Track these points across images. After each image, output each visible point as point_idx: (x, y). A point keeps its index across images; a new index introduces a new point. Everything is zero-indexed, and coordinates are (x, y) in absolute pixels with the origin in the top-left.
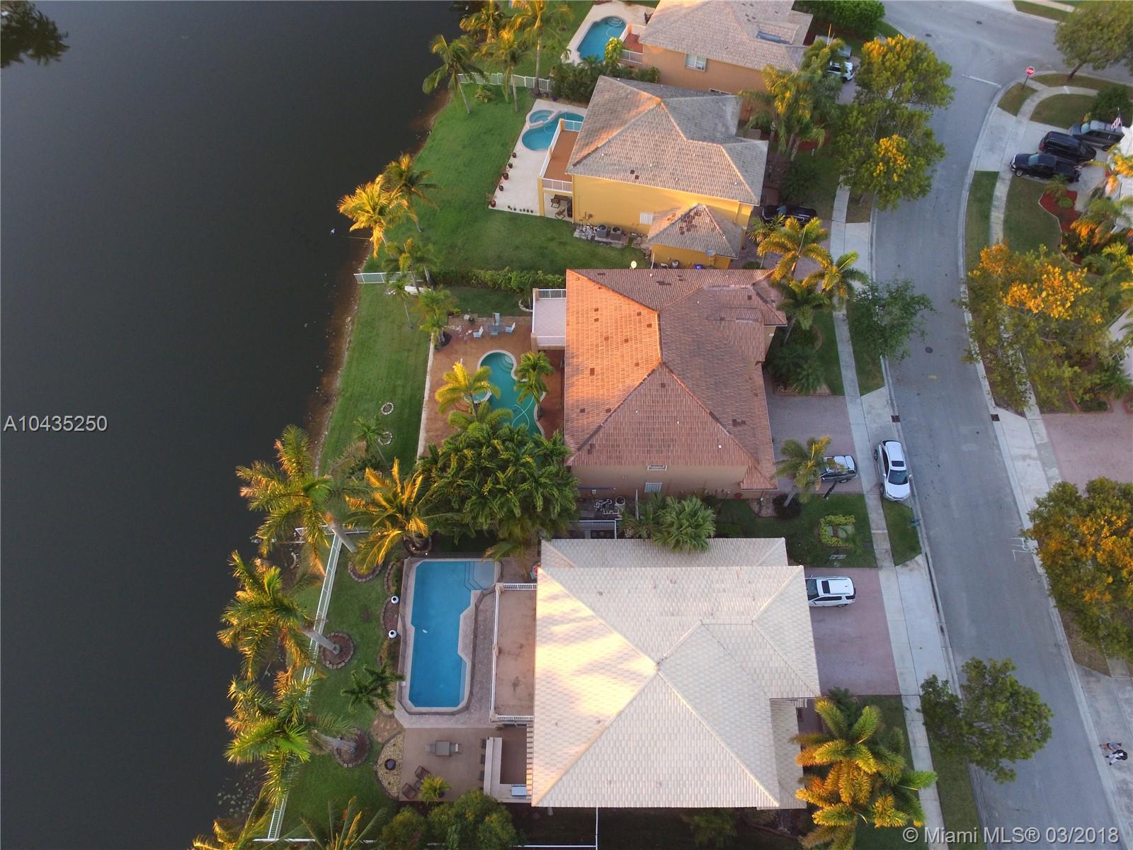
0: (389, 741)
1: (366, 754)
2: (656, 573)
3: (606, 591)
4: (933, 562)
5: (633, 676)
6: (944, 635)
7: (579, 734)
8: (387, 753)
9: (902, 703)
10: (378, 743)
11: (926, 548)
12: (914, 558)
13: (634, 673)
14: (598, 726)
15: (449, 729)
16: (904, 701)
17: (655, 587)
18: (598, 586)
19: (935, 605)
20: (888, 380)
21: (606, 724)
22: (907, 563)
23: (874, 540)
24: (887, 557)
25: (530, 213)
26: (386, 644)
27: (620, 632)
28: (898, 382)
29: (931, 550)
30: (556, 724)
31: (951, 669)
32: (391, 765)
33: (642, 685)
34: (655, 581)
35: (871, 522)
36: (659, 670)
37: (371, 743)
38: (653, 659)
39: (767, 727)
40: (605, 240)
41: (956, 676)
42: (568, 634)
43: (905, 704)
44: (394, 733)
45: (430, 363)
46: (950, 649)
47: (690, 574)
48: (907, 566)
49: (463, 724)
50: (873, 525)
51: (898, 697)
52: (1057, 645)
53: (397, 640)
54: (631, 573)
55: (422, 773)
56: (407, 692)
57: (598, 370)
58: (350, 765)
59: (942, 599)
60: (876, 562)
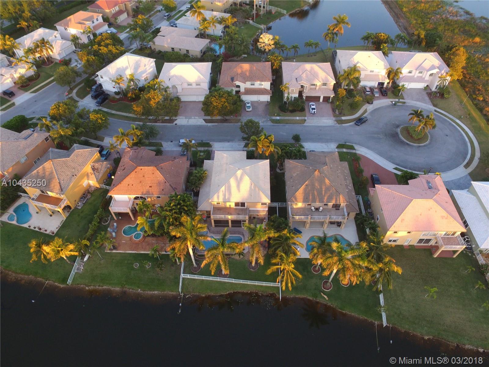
4: (212, 141)
5: (242, 176)
11: (208, 142)
12: (210, 144)
20: (160, 141)
23: (204, 150)
24: (209, 148)
25: (63, 222)
27: (230, 179)
28: (161, 139)
29: (209, 140)
33: (244, 173)
35: (199, 150)
38: (238, 170)
40: (86, 200)
45: (121, 252)
48: (212, 145)
52: (234, 125)
57: (150, 185)
60: (211, 150)
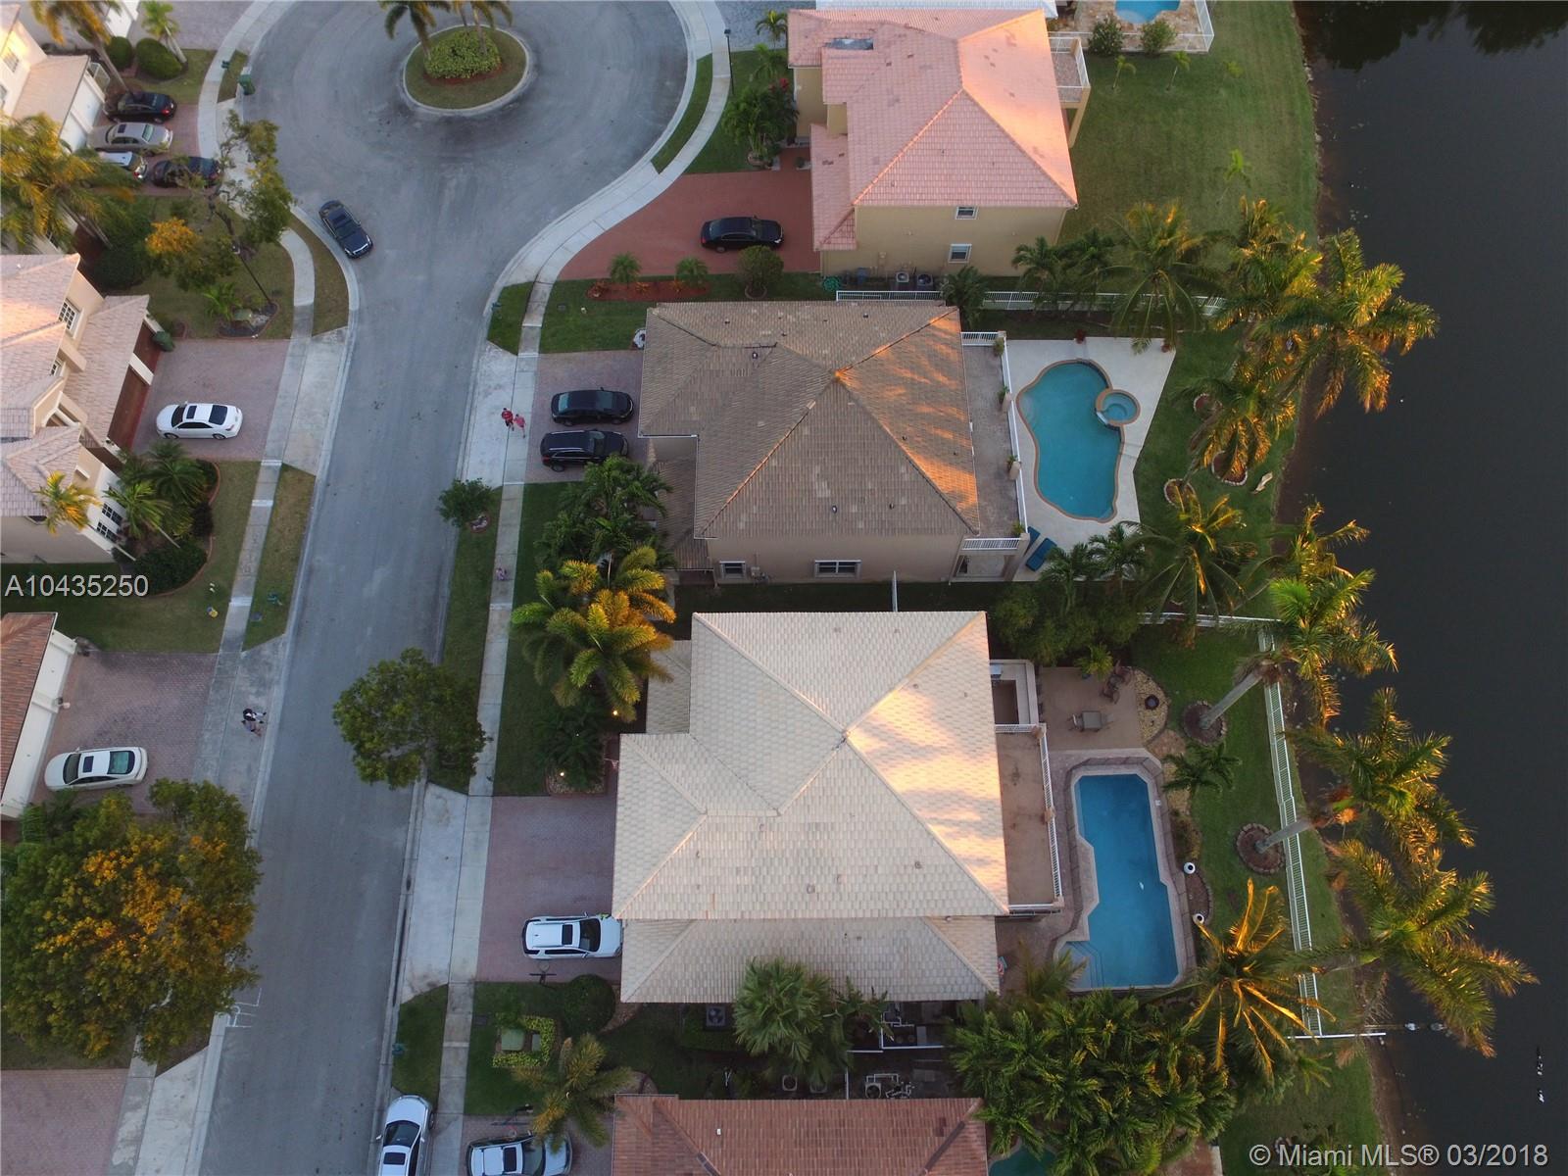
0: (1161, 732)
1: (1184, 715)
2: (834, 906)
3: (909, 870)
4: (387, 990)
5: (875, 731)
6: (409, 876)
7: (938, 677)
8: (1160, 714)
9: (494, 786)
10: (1173, 729)
11: (391, 1013)
12: (415, 997)
13: (874, 735)
14: (917, 681)
15: (1087, 749)
16: (491, 788)
17: (839, 876)
18: (921, 879)
19: (407, 922)
21: (907, 681)
22: (428, 989)
23: (468, 1030)
24: (457, 1000)
26: (1195, 854)
27: (893, 793)
29: (382, 1011)
30: (966, 695)
31: (415, 830)
32: (1151, 703)
33: (864, 718)
34: (838, 889)
35: (465, 1065)
36: (844, 731)
37: (1181, 729)
38: (852, 749)
39: (698, 696)
41: (411, 820)
42: (961, 806)
43: (490, 786)
44: (1156, 741)
46: (407, 856)
47: (785, 903)
48: (429, 984)
49: (1071, 756)
50: (463, 1056)
51: (497, 793)
53: (1181, 860)
54: (872, 905)
55: (1110, 694)
56: (1152, 792)
58: (1199, 703)
59: (394, 928)
60: (476, 991)
